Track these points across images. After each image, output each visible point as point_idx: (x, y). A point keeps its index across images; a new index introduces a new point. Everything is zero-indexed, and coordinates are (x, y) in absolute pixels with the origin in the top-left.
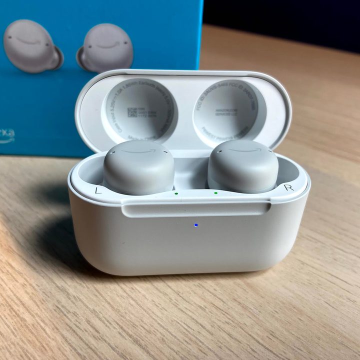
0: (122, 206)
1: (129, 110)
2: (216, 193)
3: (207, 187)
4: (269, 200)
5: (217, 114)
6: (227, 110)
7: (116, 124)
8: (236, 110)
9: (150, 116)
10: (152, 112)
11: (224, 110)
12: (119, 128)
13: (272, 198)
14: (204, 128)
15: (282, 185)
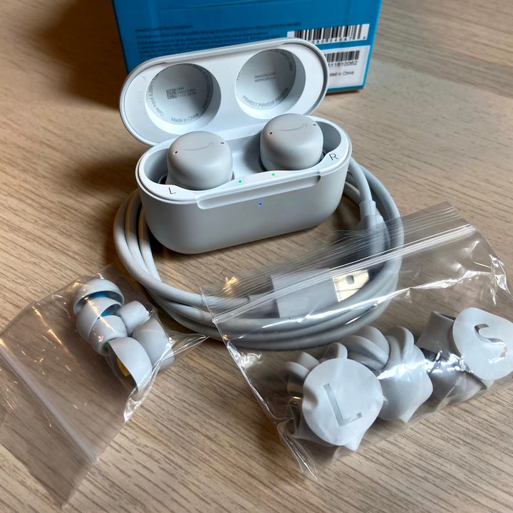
0: (198, 202)
1: (167, 91)
2: (273, 174)
3: (265, 170)
4: (318, 173)
5: (256, 81)
6: (266, 75)
7: (157, 109)
8: (274, 74)
9: (189, 94)
10: (191, 90)
11: (263, 76)
12: (160, 112)
13: (321, 171)
14: (244, 97)
15: (327, 155)
